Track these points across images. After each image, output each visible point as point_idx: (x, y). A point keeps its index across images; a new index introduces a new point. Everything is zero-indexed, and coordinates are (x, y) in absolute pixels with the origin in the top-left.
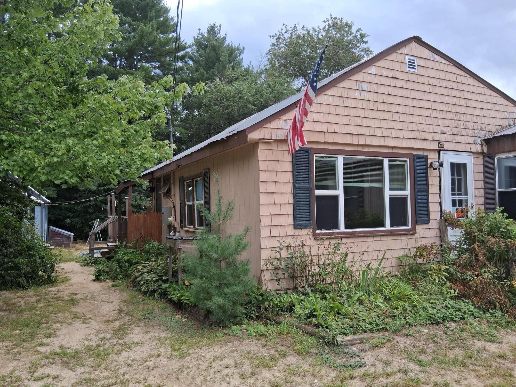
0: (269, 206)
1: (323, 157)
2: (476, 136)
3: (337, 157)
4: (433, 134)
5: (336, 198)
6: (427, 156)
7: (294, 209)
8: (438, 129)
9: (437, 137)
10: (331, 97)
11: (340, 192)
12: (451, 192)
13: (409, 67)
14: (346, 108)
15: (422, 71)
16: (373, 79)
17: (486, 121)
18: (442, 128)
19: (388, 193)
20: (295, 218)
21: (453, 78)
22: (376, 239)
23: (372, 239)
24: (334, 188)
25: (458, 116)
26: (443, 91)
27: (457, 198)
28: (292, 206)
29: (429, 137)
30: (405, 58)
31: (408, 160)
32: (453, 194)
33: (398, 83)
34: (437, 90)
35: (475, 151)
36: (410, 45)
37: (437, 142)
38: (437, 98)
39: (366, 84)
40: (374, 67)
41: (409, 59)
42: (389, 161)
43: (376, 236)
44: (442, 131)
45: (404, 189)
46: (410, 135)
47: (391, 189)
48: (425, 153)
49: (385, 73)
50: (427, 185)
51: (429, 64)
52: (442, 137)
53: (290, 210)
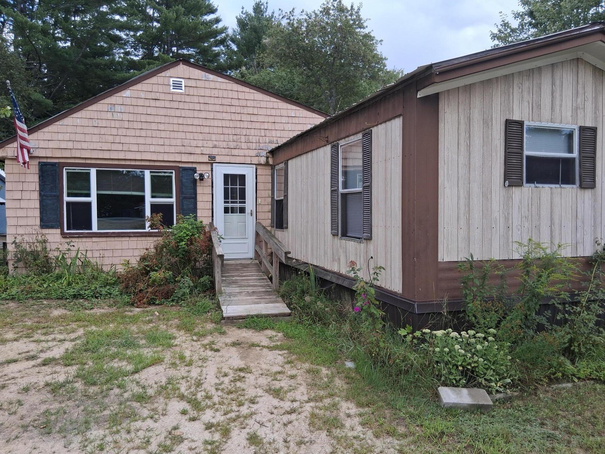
0: (15, 209)
1: (75, 169)
2: (261, 149)
3: (90, 170)
4: (202, 148)
5: (89, 204)
6: (195, 168)
7: (41, 213)
8: (210, 144)
9: (207, 151)
10: (78, 120)
11: (93, 199)
12: (223, 200)
13: (173, 88)
14: (95, 128)
15: (191, 91)
16: (128, 101)
17: (274, 133)
18: (215, 143)
19: (149, 200)
20: (41, 220)
21: (235, 95)
22: (132, 239)
23: (127, 239)
24: (88, 195)
25: (238, 131)
26: (218, 108)
27: (230, 205)
28: (39, 210)
29: (198, 151)
30: (169, 81)
31: (174, 171)
32: (225, 202)
33: (158, 103)
34: (211, 108)
35: (257, 163)
36: (176, 67)
37: (207, 156)
38: (211, 115)
39: (120, 106)
40: (129, 91)
41: (173, 81)
42: (151, 172)
43: (131, 236)
44: (216, 145)
45: (171, 197)
46: (172, 149)
47: (153, 197)
48: (194, 166)
49: (143, 95)
50: (196, 194)
51: (200, 84)
52: (215, 152)
53: (37, 213)
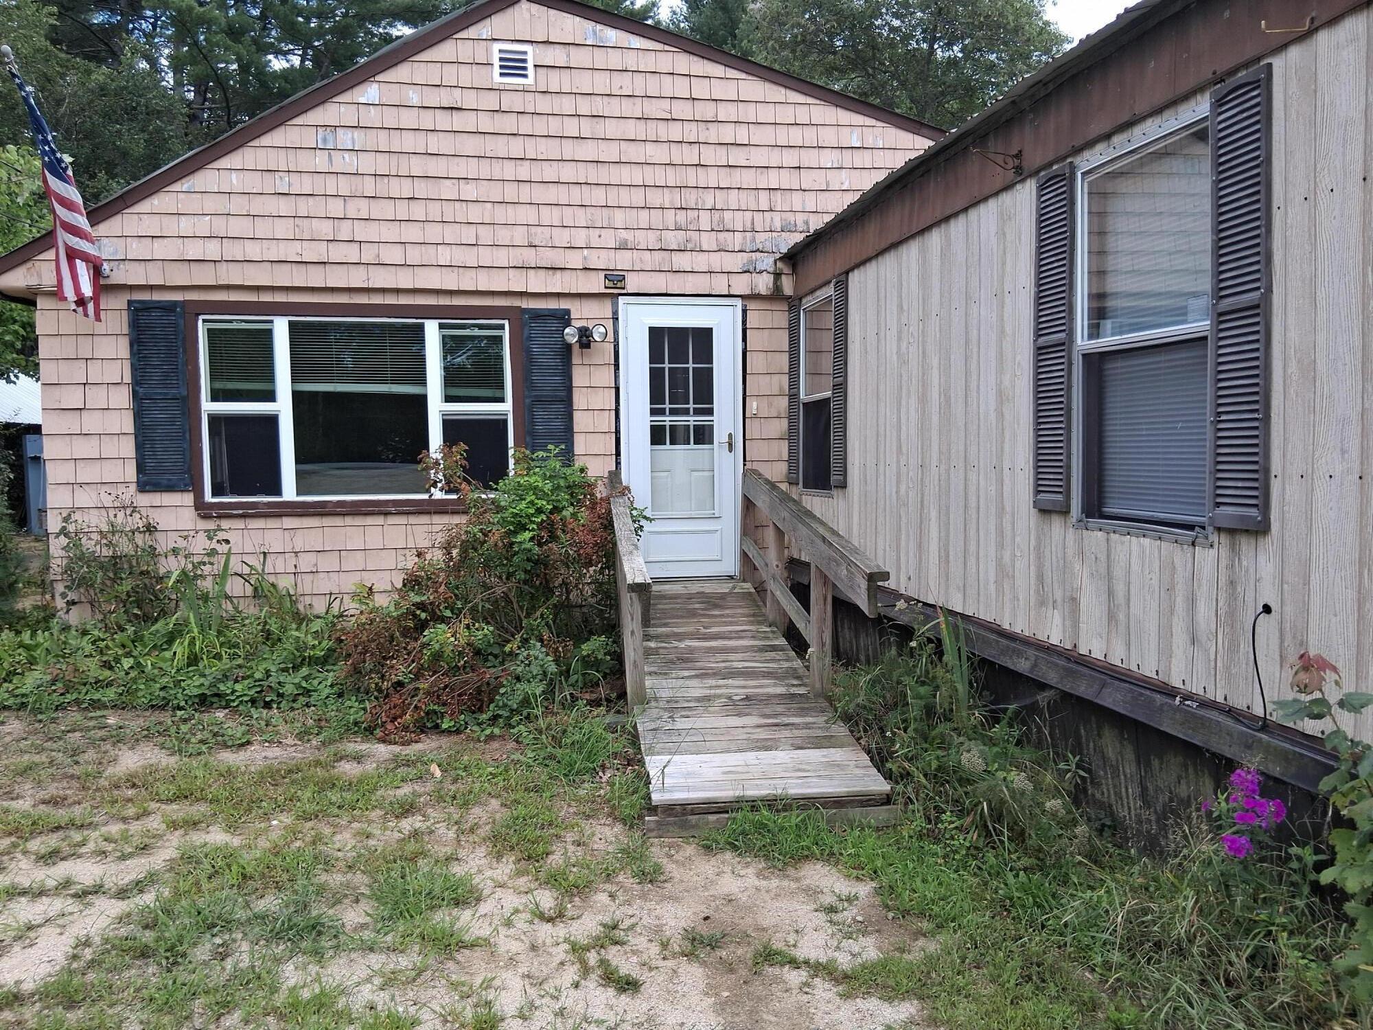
0: (68, 438)
1: (230, 321)
2: (758, 250)
3: (271, 322)
4: (586, 251)
5: (271, 421)
6: (568, 312)
7: (139, 447)
8: (609, 239)
9: (600, 260)
10: (234, 175)
11: (283, 407)
12: (648, 406)
13: (502, 75)
14: (282, 199)
15: (555, 81)
16: (372, 117)
17: (797, 201)
18: (624, 234)
19: (437, 408)
20: (140, 469)
21: (681, 88)
22: (392, 520)
23: (380, 520)
24: (270, 396)
25: (691, 198)
26: (632, 129)
27: (667, 420)
28: (132, 439)
29: (575, 260)
30: (488, 51)
31: (506, 323)
32: (654, 412)
33: (459, 121)
34: (611, 129)
35: (748, 292)
36: (510, 11)
37: (602, 275)
38: (609, 152)
39: (349, 132)
40: (375, 86)
41: (500, 51)
42: (441, 326)
43: (390, 513)
44: (626, 241)
45: (501, 400)
46: (502, 258)
47: (448, 399)
48: (564, 304)
49: (414, 97)
50: (569, 389)
51: (579, 57)
52: (623, 261)
53: (128, 448)
